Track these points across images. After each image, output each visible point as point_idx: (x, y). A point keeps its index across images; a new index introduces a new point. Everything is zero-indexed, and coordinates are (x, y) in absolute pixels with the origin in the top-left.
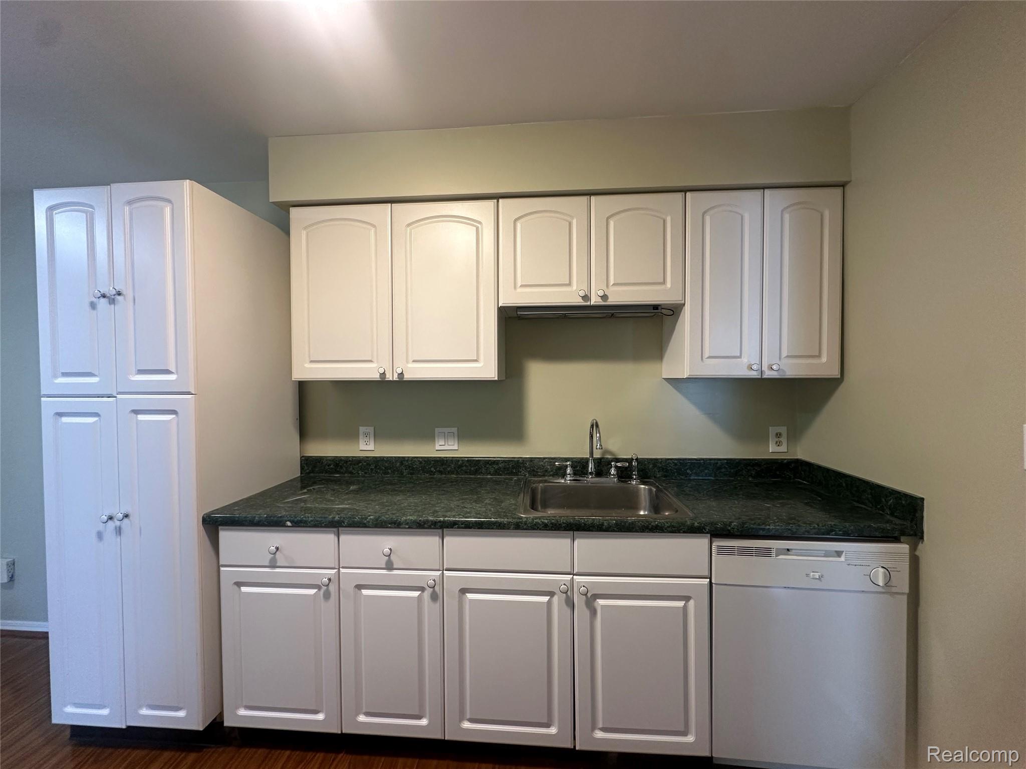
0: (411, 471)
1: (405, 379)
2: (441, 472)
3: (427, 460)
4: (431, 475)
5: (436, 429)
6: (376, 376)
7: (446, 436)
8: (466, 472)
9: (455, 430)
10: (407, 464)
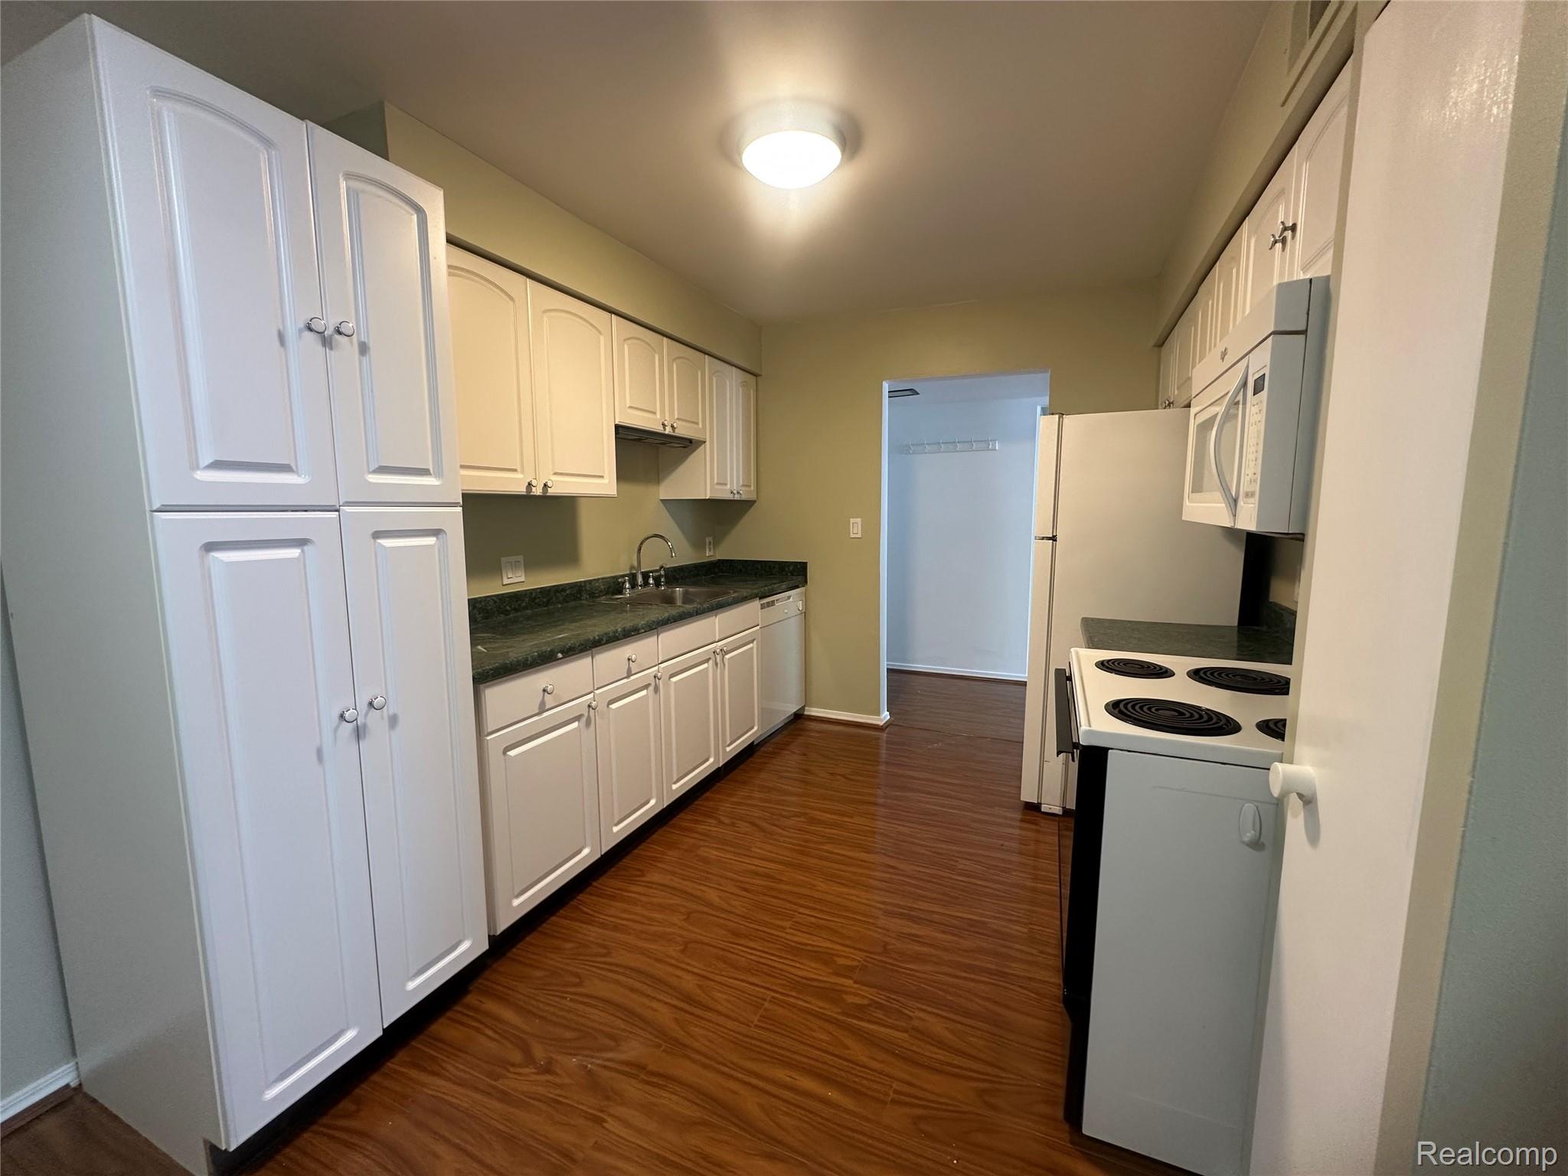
0: (486, 615)
1: (548, 494)
2: (516, 610)
3: (501, 598)
4: (507, 615)
5: (502, 559)
6: (521, 489)
7: (514, 566)
8: (540, 605)
9: (521, 558)
10: (480, 606)
